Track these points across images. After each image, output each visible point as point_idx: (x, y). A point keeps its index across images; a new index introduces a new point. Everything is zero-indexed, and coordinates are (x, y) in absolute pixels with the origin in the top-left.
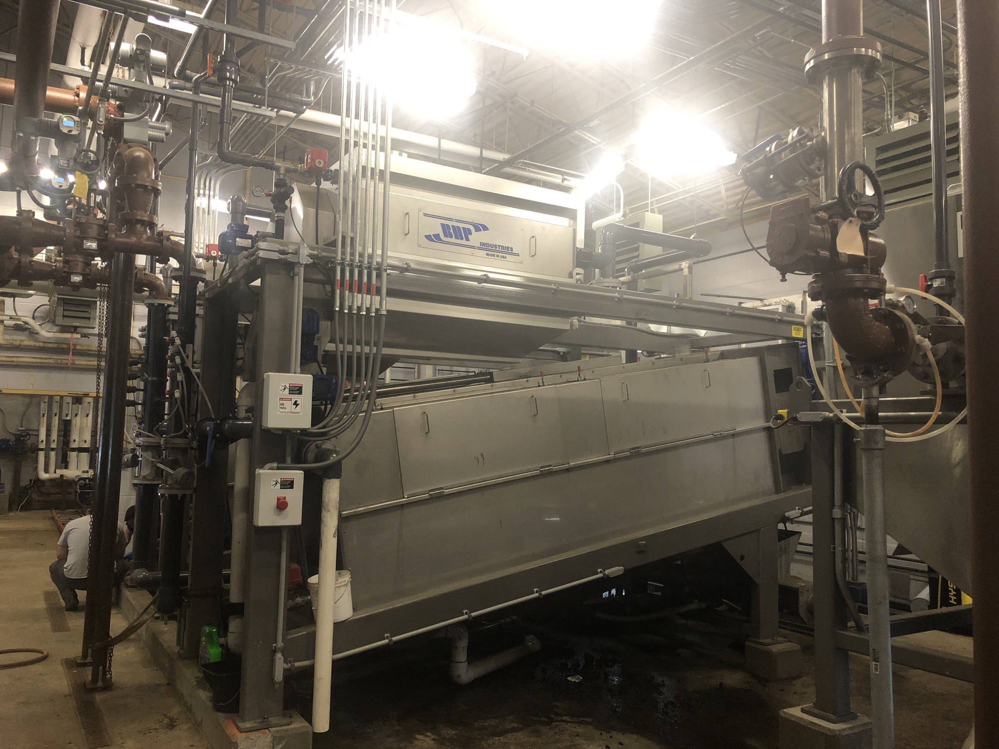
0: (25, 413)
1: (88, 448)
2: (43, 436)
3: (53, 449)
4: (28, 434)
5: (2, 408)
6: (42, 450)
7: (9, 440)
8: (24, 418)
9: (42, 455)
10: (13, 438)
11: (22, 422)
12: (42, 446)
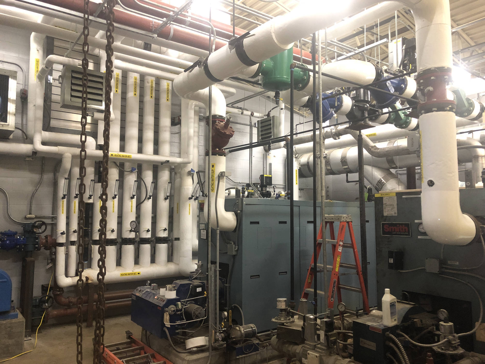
0: (33, 195)
1: (115, 239)
2: (62, 226)
3: (73, 243)
4: (44, 223)
5: (4, 188)
6: (61, 245)
7: (16, 233)
8: (34, 202)
9: (61, 251)
10: (19, 229)
11: (31, 207)
12: (62, 239)
